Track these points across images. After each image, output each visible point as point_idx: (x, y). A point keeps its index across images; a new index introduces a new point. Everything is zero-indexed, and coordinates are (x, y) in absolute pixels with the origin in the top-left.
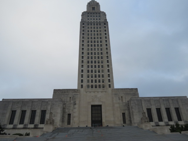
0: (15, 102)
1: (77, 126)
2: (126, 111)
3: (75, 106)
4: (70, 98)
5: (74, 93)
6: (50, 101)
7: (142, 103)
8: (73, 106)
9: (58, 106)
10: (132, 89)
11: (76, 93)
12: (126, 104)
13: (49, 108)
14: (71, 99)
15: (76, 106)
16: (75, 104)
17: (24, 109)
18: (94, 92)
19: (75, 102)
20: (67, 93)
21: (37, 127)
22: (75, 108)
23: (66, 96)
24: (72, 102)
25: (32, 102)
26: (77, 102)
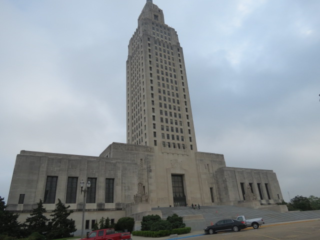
0: (53, 159)
1: (157, 207)
2: (214, 185)
3: (150, 173)
4: (141, 159)
5: (147, 153)
6: (119, 163)
7: (235, 176)
8: (146, 173)
9: (133, 172)
10: (218, 155)
11: (149, 153)
12: (213, 175)
13: (119, 174)
14: (143, 161)
15: (152, 174)
16: (151, 171)
17: (73, 175)
18: (173, 154)
19: (150, 167)
20: (137, 152)
21: (102, 208)
22: (151, 178)
23: (135, 156)
24: (145, 166)
25: (89, 162)
26: (153, 168)
